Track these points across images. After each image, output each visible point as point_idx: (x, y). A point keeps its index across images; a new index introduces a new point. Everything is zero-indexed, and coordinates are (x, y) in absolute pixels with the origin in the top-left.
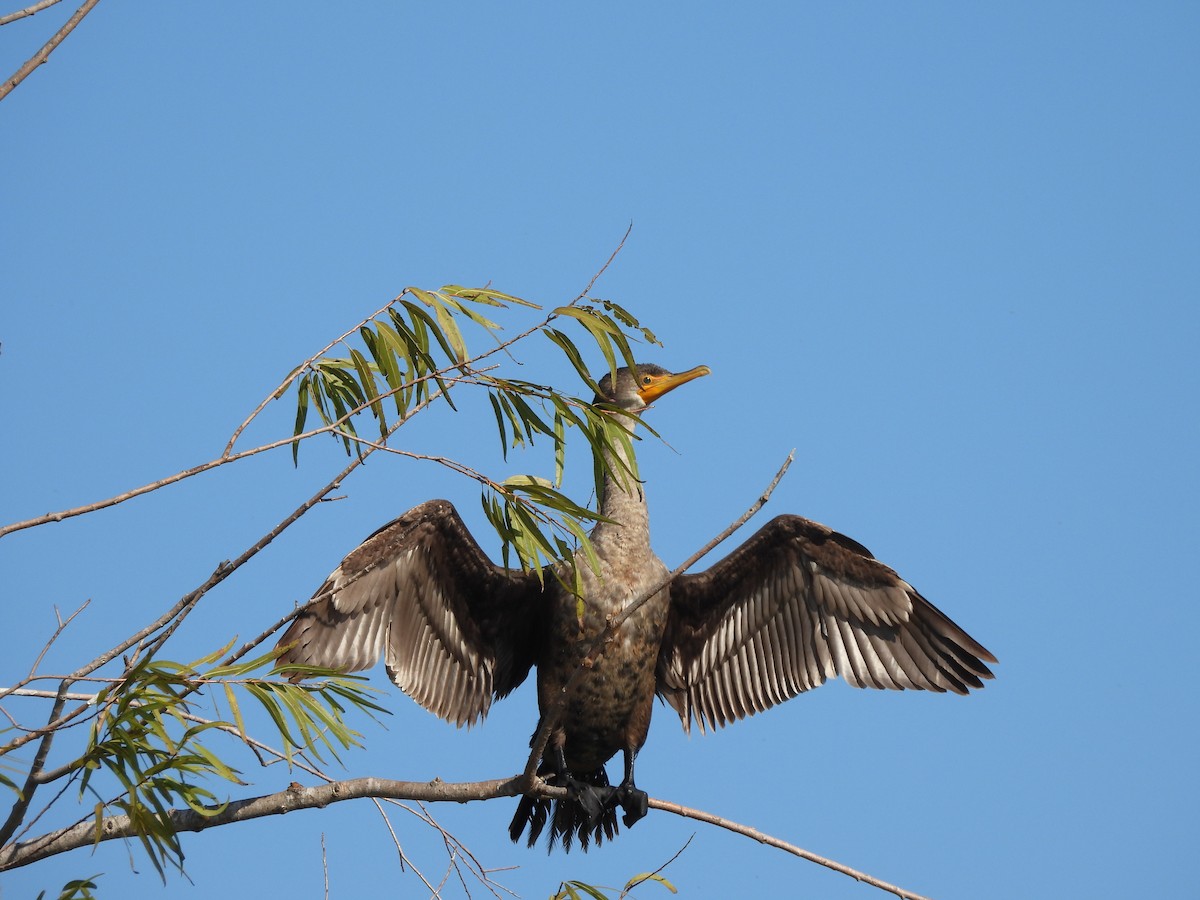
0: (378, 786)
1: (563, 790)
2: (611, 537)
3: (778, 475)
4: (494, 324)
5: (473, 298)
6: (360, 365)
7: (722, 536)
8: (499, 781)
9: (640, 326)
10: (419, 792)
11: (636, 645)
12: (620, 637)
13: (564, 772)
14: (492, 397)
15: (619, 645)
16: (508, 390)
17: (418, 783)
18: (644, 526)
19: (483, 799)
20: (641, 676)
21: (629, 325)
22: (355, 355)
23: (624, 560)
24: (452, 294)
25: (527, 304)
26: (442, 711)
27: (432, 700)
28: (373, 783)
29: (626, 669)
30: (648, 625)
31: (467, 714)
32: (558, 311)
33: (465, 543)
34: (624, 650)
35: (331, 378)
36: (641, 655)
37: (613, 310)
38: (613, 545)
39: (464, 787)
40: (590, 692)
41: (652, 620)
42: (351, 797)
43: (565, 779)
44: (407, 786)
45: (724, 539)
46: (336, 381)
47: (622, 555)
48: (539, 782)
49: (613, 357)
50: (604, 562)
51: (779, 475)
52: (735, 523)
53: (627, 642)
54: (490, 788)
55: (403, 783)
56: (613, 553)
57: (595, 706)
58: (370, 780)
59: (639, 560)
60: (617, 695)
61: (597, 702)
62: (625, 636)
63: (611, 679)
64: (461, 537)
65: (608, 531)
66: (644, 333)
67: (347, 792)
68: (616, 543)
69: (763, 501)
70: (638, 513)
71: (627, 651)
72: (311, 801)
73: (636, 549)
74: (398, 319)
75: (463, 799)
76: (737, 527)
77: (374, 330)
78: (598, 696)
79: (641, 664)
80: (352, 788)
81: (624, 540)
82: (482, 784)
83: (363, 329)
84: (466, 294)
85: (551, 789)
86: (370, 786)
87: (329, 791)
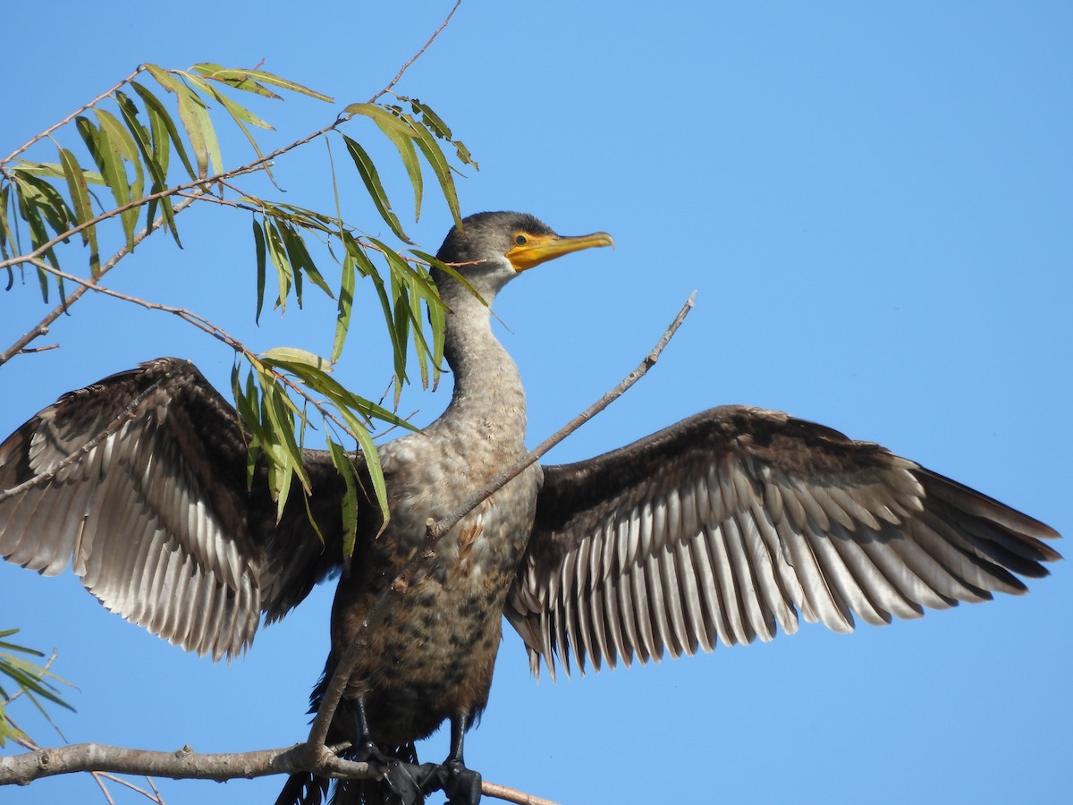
0: (103, 755)
1: (363, 766)
2: (475, 425)
3: (671, 327)
4: (263, 122)
5: (237, 82)
6: (72, 172)
7: (592, 410)
8: (272, 751)
9: (453, 139)
10: (161, 765)
11: (488, 574)
12: (468, 564)
13: (364, 739)
14: (256, 227)
15: (466, 574)
16: (280, 219)
17: (159, 753)
18: (521, 407)
19: (250, 776)
20: (489, 614)
21: (440, 136)
22: (66, 157)
23: (488, 458)
24: (207, 76)
25: (312, 93)
26: (192, 641)
27: (175, 627)
28: (97, 751)
29: (471, 606)
30: (506, 548)
31: (226, 644)
32: (353, 109)
33: (221, 418)
34: (471, 580)
35: (30, 191)
36: (493, 586)
37: (421, 113)
38: (477, 436)
39: (223, 759)
40: (416, 634)
41: (513, 541)
42: (65, 770)
43: (366, 749)
44: (143, 756)
45: (593, 415)
46: (39, 196)
47: (486, 450)
48: (328, 753)
49: (419, 174)
50: (460, 458)
51: (673, 327)
52: (610, 392)
53: (477, 570)
54: (259, 761)
55: (138, 753)
56: (475, 447)
57: (421, 653)
58: (93, 748)
59: (508, 459)
60: (454, 640)
61: (423, 648)
62: (476, 561)
63: (449, 618)
64: (215, 409)
65: (472, 415)
66: (456, 149)
67: (60, 763)
68: (480, 432)
69: (649, 363)
70: (512, 389)
71: (475, 582)
72: (8, 775)
73: (508, 441)
74: (129, 108)
75: (221, 776)
76: (613, 399)
77: (95, 121)
78: (427, 639)
79: (491, 599)
80: (67, 758)
81: (493, 428)
82: (248, 755)
83: (80, 120)
84: (227, 77)
85: (344, 763)
86: (92, 755)
87: (33, 762)
